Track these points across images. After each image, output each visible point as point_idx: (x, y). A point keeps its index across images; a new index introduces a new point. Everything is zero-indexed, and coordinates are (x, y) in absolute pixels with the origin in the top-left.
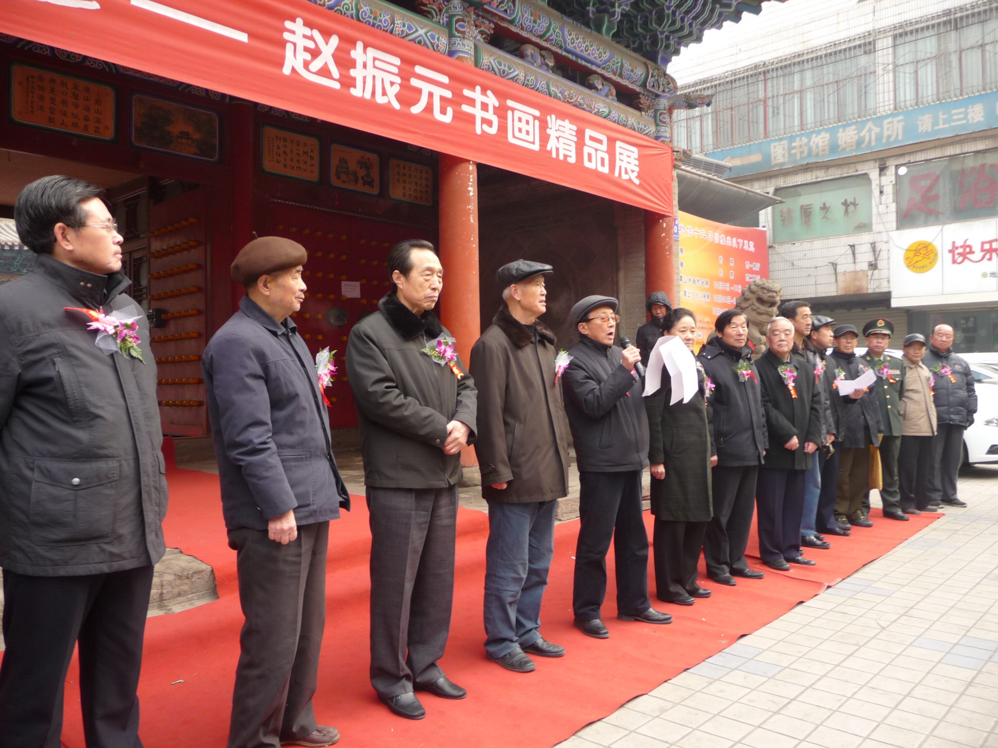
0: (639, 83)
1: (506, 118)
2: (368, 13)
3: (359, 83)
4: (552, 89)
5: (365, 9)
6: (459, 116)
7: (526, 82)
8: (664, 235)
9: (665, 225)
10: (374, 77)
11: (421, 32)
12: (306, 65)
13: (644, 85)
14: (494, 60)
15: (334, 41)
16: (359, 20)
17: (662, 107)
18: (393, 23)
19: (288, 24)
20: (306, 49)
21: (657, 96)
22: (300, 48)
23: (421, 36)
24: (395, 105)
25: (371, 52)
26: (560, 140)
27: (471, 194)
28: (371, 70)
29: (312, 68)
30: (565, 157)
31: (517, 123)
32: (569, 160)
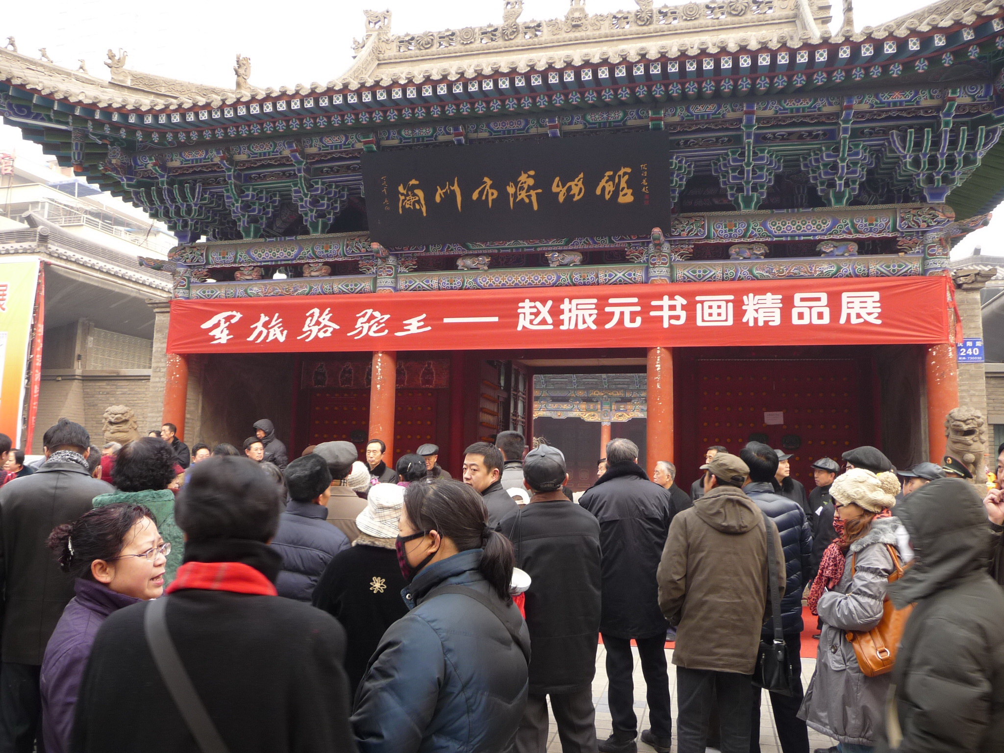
0: (890, 230)
1: (695, 310)
2: (579, 278)
3: (566, 322)
4: (755, 272)
5: (576, 276)
6: (646, 320)
7: (725, 276)
8: (934, 362)
9: (934, 353)
10: (577, 315)
11: (619, 275)
12: (531, 322)
13: (895, 229)
14: (688, 272)
15: (550, 303)
16: (573, 284)
17: (930, 241)
18: (597, 277)
19: (521, 305)
20: (531, 314)
21: (924, 232)
22: (528, 314)
23: (619, 278)
24: (594, 327)
25: (575, 302)
26: (759, 311)
27: (658, 369)
28: (574, 312)
29: (535, 322)
30: (766, 322)
31: (707, 311)
32: (771, 324)
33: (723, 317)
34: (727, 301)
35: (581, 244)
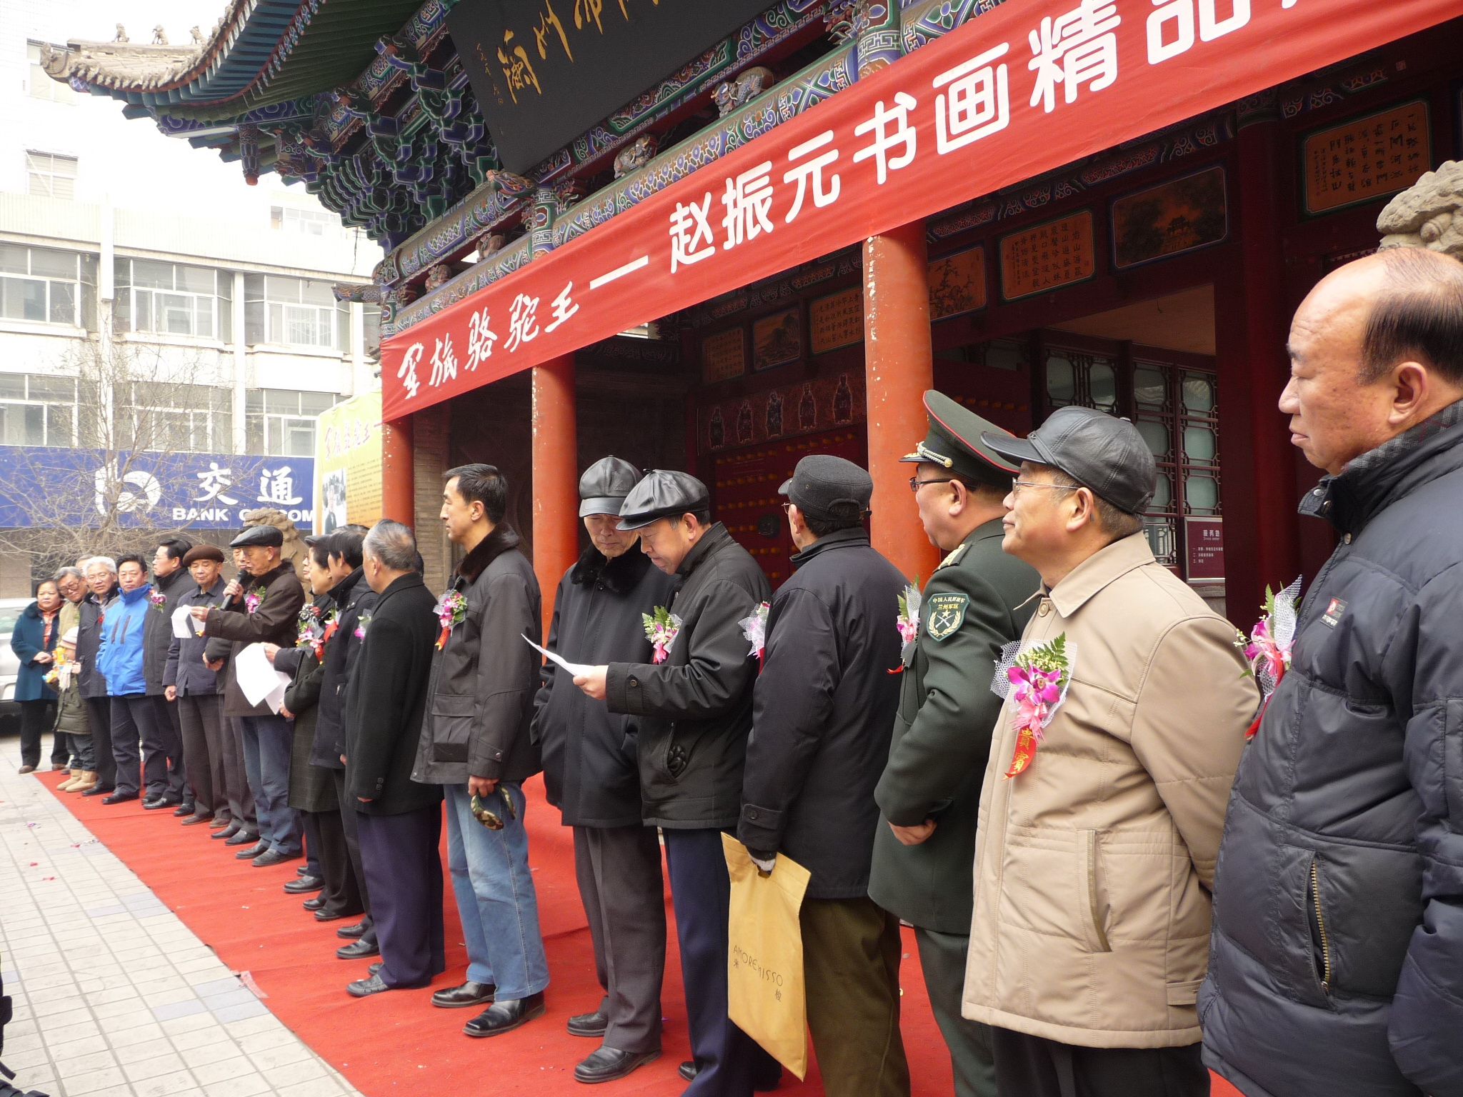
1: (933, 116)
2: (751, 125)
3: (731, 231)
5: (747, 123)
6: (849, 178)
10: (745, 209)
11: (810, 87)
12: (687, 249)
14: (924, 22)
15: (708, 199)
16: (748, 140)
18: (777, 109)
19: (673, 218)
20: (686, 232)
22: (681, 235)
23: (811, 92)
24: (769, 227)
25: (741, 179)
26: (1068, 60)
27: (872, 292)
28: (742, 203)
29: (691, 249)
30: (1083, 87)
31: (956, 107)
32: (1096, 87)
33: (989, 113)
34: (994, 64)
35: (753, 45)
